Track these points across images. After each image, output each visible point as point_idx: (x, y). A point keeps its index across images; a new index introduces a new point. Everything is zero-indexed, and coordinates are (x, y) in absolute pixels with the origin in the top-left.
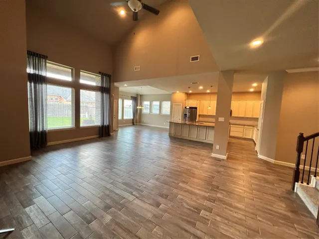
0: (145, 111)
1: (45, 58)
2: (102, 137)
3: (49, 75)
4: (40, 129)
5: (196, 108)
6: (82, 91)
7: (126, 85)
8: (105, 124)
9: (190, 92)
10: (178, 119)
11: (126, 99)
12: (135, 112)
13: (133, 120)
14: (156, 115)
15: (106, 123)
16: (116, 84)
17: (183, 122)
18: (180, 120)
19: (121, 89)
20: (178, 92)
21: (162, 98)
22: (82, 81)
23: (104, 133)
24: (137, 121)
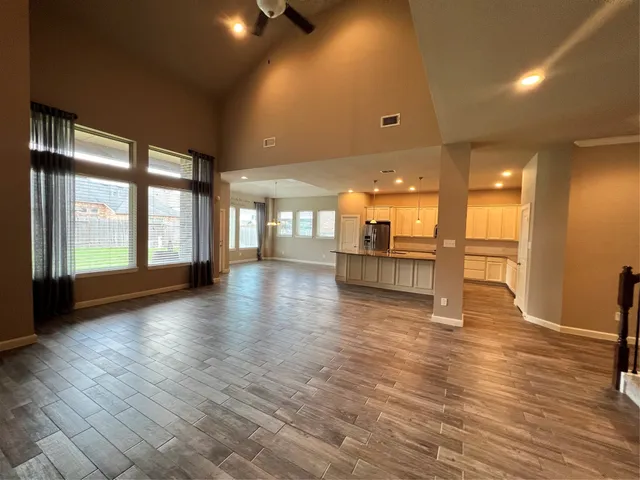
0: (284, 232)
1: (73, 118)
2: (196, 286)
3: (80, 155)
4: (57, 272)
5: (388, 223)
6: (152, 191)
7: (244, 178)
8: (202, 259)
9: (376, 190)
10: (353, 246)
11: (245, 207)
12: (263, 233)
13: (258, 250)
14: (305, 239)
15: (204, 258)
16: (224, 176)
17: (362, 252)
18: (357, 249)
19: (234, 186)
20: (350, 191)
21: (317, 205)
22: (152, 170)
23: (200, 278)
24: (267, 252)
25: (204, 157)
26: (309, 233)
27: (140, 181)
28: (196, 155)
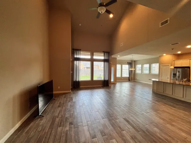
0: (138, 71)
1: (80, 50)
2: (104, 86)
3: (82, 57)
5: (189, 67)
6: (95, 63)
7: (119, 56)
8: (106, 79)
9: (179, 52)
11: (124, 64)
12: (130, 72)
13: (129, 78)
14: (146, 74)
15: (107, 79)
16: (113, 56)
18: (169, 79)
19: (118, 59)
20: (165, 55)
21: (151, 62)
22: (95, 57)
23: (105, 84)
24: (132, 78)
25: (106, 52)
26: (147, 72)
27: (92, 61)
28: (104, 52)
